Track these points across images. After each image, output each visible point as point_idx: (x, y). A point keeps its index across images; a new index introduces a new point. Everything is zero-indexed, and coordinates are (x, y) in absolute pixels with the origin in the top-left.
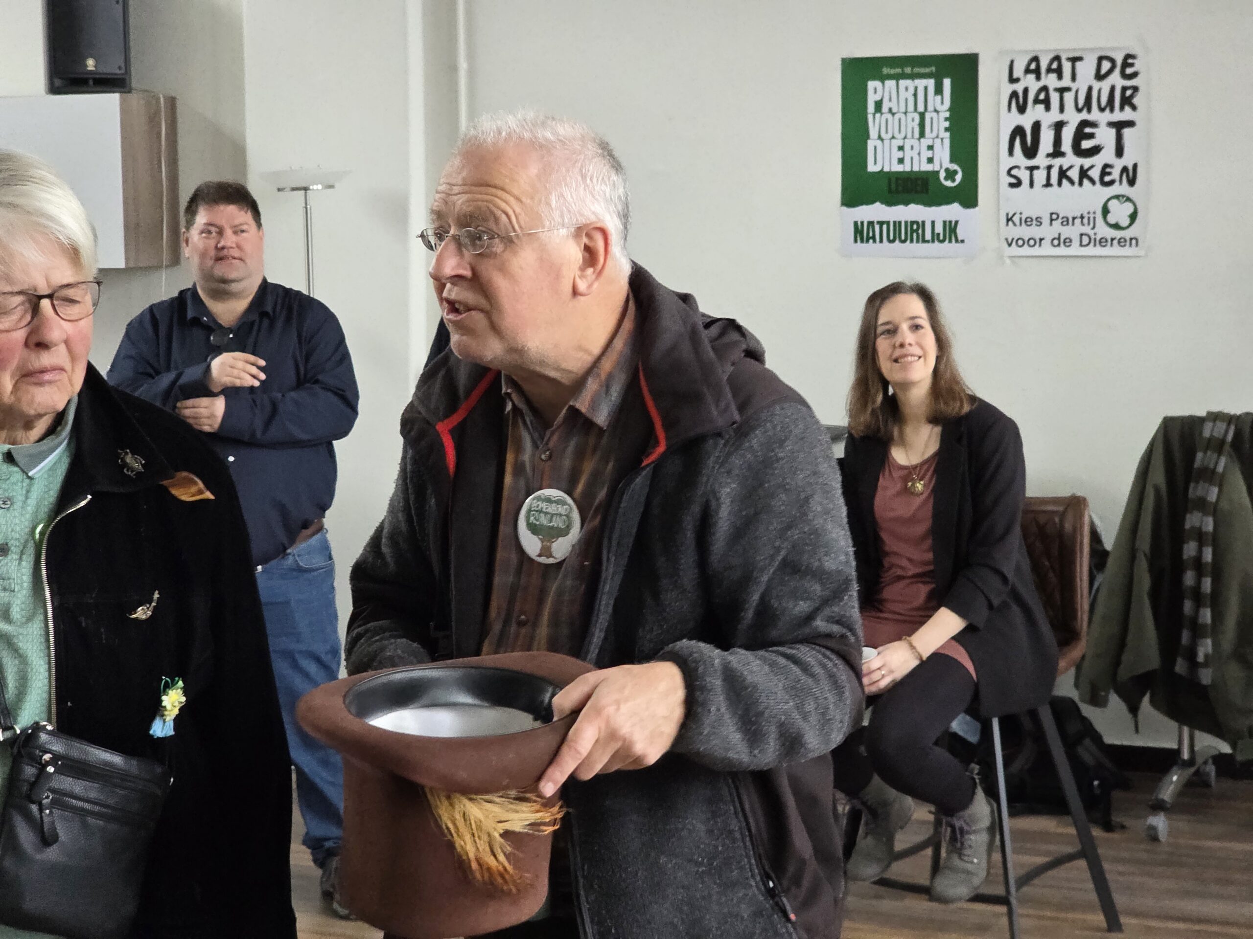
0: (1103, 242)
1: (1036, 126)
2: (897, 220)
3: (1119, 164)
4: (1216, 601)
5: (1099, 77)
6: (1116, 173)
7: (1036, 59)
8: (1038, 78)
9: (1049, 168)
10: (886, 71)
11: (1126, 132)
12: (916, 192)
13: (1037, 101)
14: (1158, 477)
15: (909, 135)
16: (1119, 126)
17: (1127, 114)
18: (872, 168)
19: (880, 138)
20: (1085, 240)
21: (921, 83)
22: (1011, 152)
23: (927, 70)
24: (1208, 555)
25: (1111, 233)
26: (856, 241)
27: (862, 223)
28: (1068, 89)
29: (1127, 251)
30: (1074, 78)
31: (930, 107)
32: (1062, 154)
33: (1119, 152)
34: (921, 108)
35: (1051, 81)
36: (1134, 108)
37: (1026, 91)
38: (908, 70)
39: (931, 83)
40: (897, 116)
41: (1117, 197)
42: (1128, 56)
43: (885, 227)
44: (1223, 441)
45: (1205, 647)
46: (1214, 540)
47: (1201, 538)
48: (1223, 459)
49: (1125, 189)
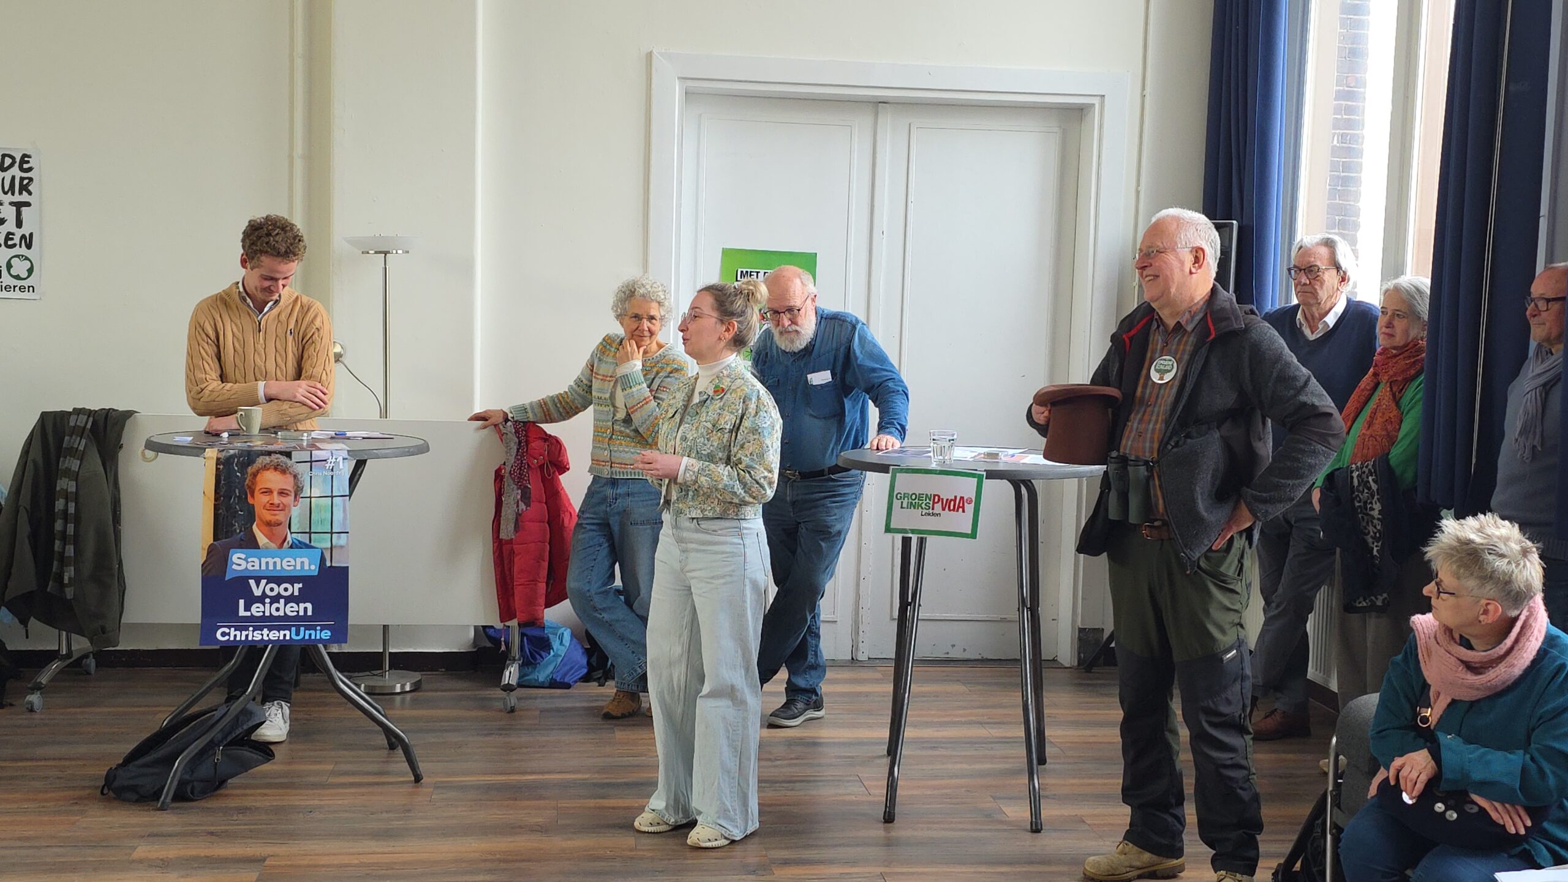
0: (7, 288)
3: (18, 233)
4: (76, 540)
5: (3, 169)
6: (17, 240)
11: (24, 209)
14: (37, 455)
16: (19, 206)
17: (25, 197)
24: (72, 509)
25: (13, 282)
29: (26, 295)
33: (19, 224)
36: (30, 193)
41: (17, 256)
42: (25, 156)
44: (84, 427)
45: (69, 573)
46: (76, 497)
47: (67, 496)
48: (83, 441)
49: (23, 251)
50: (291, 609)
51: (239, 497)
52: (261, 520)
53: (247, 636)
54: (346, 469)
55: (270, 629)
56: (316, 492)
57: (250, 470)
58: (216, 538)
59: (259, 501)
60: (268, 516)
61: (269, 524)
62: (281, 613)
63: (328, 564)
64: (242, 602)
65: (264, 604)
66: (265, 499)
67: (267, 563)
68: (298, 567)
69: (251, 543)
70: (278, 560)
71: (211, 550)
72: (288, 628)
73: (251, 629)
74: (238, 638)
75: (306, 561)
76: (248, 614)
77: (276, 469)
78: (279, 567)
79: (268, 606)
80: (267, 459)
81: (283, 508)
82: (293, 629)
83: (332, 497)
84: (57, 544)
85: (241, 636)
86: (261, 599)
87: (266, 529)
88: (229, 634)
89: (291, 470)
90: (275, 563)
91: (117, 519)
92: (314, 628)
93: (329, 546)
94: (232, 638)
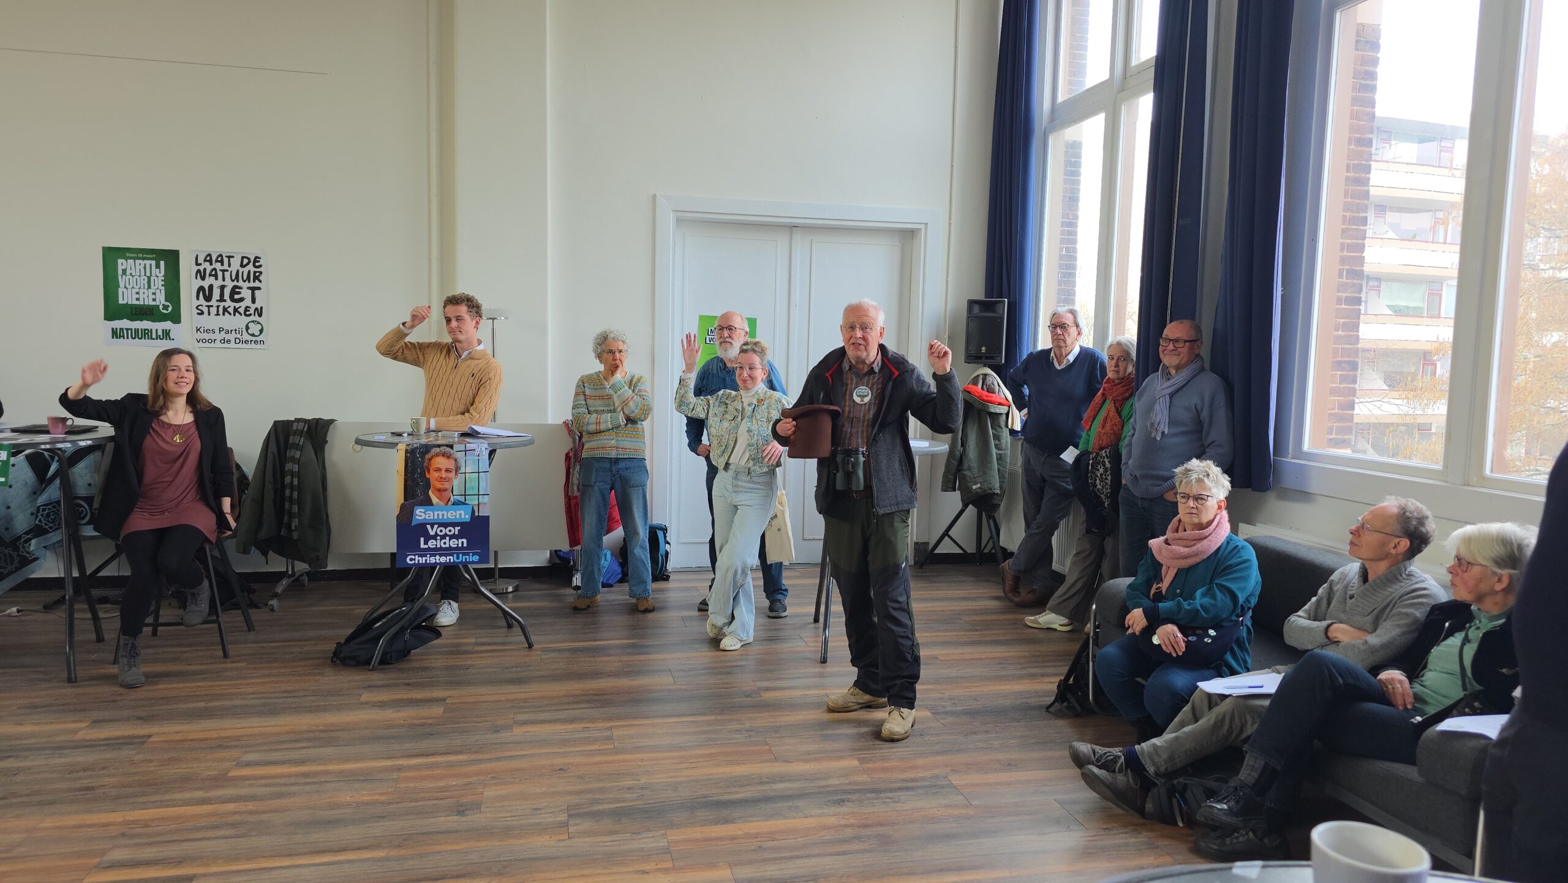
0: (246, 342)
1: (211, 287)
2: (137, 328)
3: (253, 307)
4: (300, 502)
5: (242, 266)
6: (252, 311)
7: (209, 255)
8: (211, 264)
9: (218, 307)
10: (128, 255)
11: (257, 292)
12: (147, 314)
13: (210, 275)
14: (273, 448)
15: (142, 287)
16: (253, 289)
17: (257, 284)
18: (121, 302)
19: (125, 287)
20: (238, 341)
21: (148, 262)
22: (198, 298)
23: (151, 256)
24: (296, 481)
25: (250, 338)
26: (113, 338)
27: (116, 329)
28: (227, 271)
29: (259, 346)
30: (229, 266)
31: (153, 274)
32: (225, 301)
33: (254, 301)
34: (148, 274)
35: (218, 266)
36: (260, 281)
37: (205, 270)
38: (141, 255)
39: (153, 263)
40: (135, 278)
41: (253, 322)
42: (256, 257)
43: (130, 331)
44: (302, 431)
45: (295, 522)
46: (298, 475)
47: (292, 474)
48: (302, 439)
49: (256, 318)
50: (454, 543)
51: (421, 474)
52: (434, 487)
53: (426, 560)
54: (486, 454)
55: (441, 555)
56: (469, 470)
57: (427, 456)
58: (405, 499)
59: (433, 476)
60: (438, 485)
61: (439, 490)
62: (447, 545)
63: (477, 514)
64: (422, 539)
65: (436, 540)
66: (437, 474)
67: (438, 514)
68: (458, 517)
69: (428, 502)
70: (445, 513)
71: (402, 507)
72: (452, 555)
73: (428, 556)
74: (420, 562)
75: (463, 513)
76: (426, 546)
77: (443, 456)
78: (445, 517)
79: (438, 541)
80: (438, 450)
81: (449, 480)
82: (455, 555)
83: (479, 472)
84: (287, 504)
85: (422, 560)
86: (435, 537)
87: (437, 493)
88: (415, 559)
89: (453, 456)
90: (443, 514)
91: (324, 488)
92: (468, 554)
93: (477, 503)
94: (417, 562)
